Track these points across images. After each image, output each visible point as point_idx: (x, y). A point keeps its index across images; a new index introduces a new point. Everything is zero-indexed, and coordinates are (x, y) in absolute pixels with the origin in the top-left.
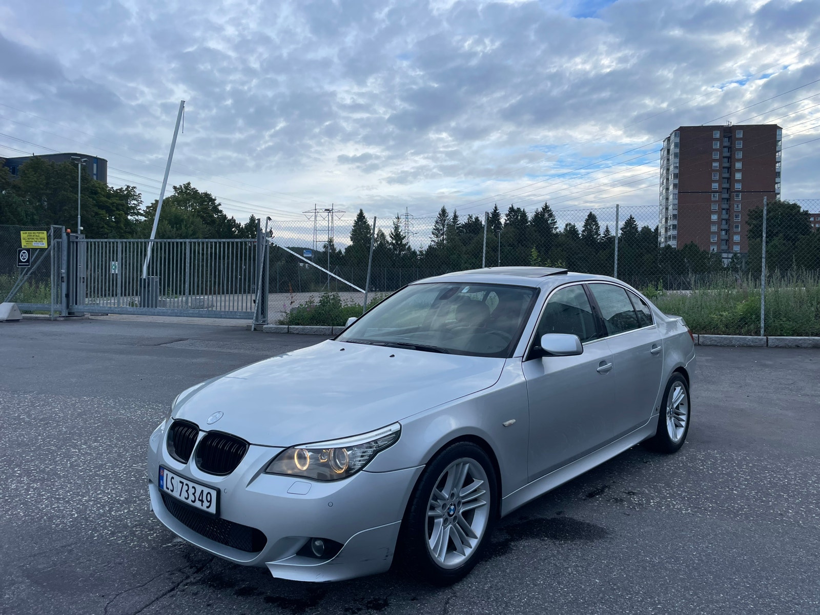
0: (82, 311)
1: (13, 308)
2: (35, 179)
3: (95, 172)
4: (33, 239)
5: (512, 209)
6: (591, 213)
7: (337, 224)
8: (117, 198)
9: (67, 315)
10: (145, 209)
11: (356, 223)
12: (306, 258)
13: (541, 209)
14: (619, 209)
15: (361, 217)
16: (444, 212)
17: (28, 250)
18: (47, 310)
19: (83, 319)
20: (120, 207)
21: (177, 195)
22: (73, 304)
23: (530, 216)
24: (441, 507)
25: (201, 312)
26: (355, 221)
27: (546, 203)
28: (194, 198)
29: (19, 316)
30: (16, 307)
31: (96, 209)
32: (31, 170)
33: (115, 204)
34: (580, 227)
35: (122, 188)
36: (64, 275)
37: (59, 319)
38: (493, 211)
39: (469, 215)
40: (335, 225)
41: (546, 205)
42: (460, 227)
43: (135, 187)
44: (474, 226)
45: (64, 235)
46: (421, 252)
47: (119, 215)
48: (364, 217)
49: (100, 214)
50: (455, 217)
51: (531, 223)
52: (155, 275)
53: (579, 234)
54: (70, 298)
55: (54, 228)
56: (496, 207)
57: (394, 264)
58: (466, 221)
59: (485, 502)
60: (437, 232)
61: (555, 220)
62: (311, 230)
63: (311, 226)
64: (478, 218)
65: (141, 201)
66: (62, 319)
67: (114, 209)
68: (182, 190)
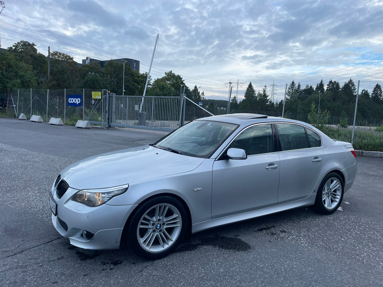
0: (114, 125)
1: (88, 124)
2: (110, 70)
3: (135, 67)
4: (96, 95)
5: (331, 82)
6: (378, 84)
7: (240, 89)
8: (142, 78)
9: (108, 127)
10: (153, 82)
11: (248, 89)
12: (200, 106)
13: (348, 82)
14: (360, 83)
15: (250, 86)
16: (293, 83)
17: (94, 99)
18: (100, 125)
19: (114, 129)
20: (143, 82)
21: (166, 76)
22: (110, 122)
23: (341, 85)
24: (152, 224)
25: (157, 128)
26: (247, 88)
27: (351, 79)
28: (174, 78)
29: (90, 126)
30: (89, 123)
31: (133, 83)
32: (109, 66)
33: (141, 80)
34: (370, 92)
35: (144, 73)
36: (107, 110)
37: (105, 128)
38: (320, 83)
39: (307, 85)
40: (239, 90)
41: (351, 80)
42: (301, 91)
44: (309, 91)
45: (107, 93)
46: (276, 103)
47: (142, 85)
48: (252, 86)
49: (135, 85)
50: (299, 86)
51: (342, 89)
52: (145, 111)
53: (370, 96)
54: (109, 120)
55: (104, 90)
56: (322, 81)
57: (262, 109)
58: (305, 88)
59: (179, 225)
60: (288, 93)
61: (355, 88)
62: (227, 92)
63: (228, 90)
64: (312, 86)
65: (151, 79)
66: (106, 128)
67: (140, 82)
68: (169, 74)
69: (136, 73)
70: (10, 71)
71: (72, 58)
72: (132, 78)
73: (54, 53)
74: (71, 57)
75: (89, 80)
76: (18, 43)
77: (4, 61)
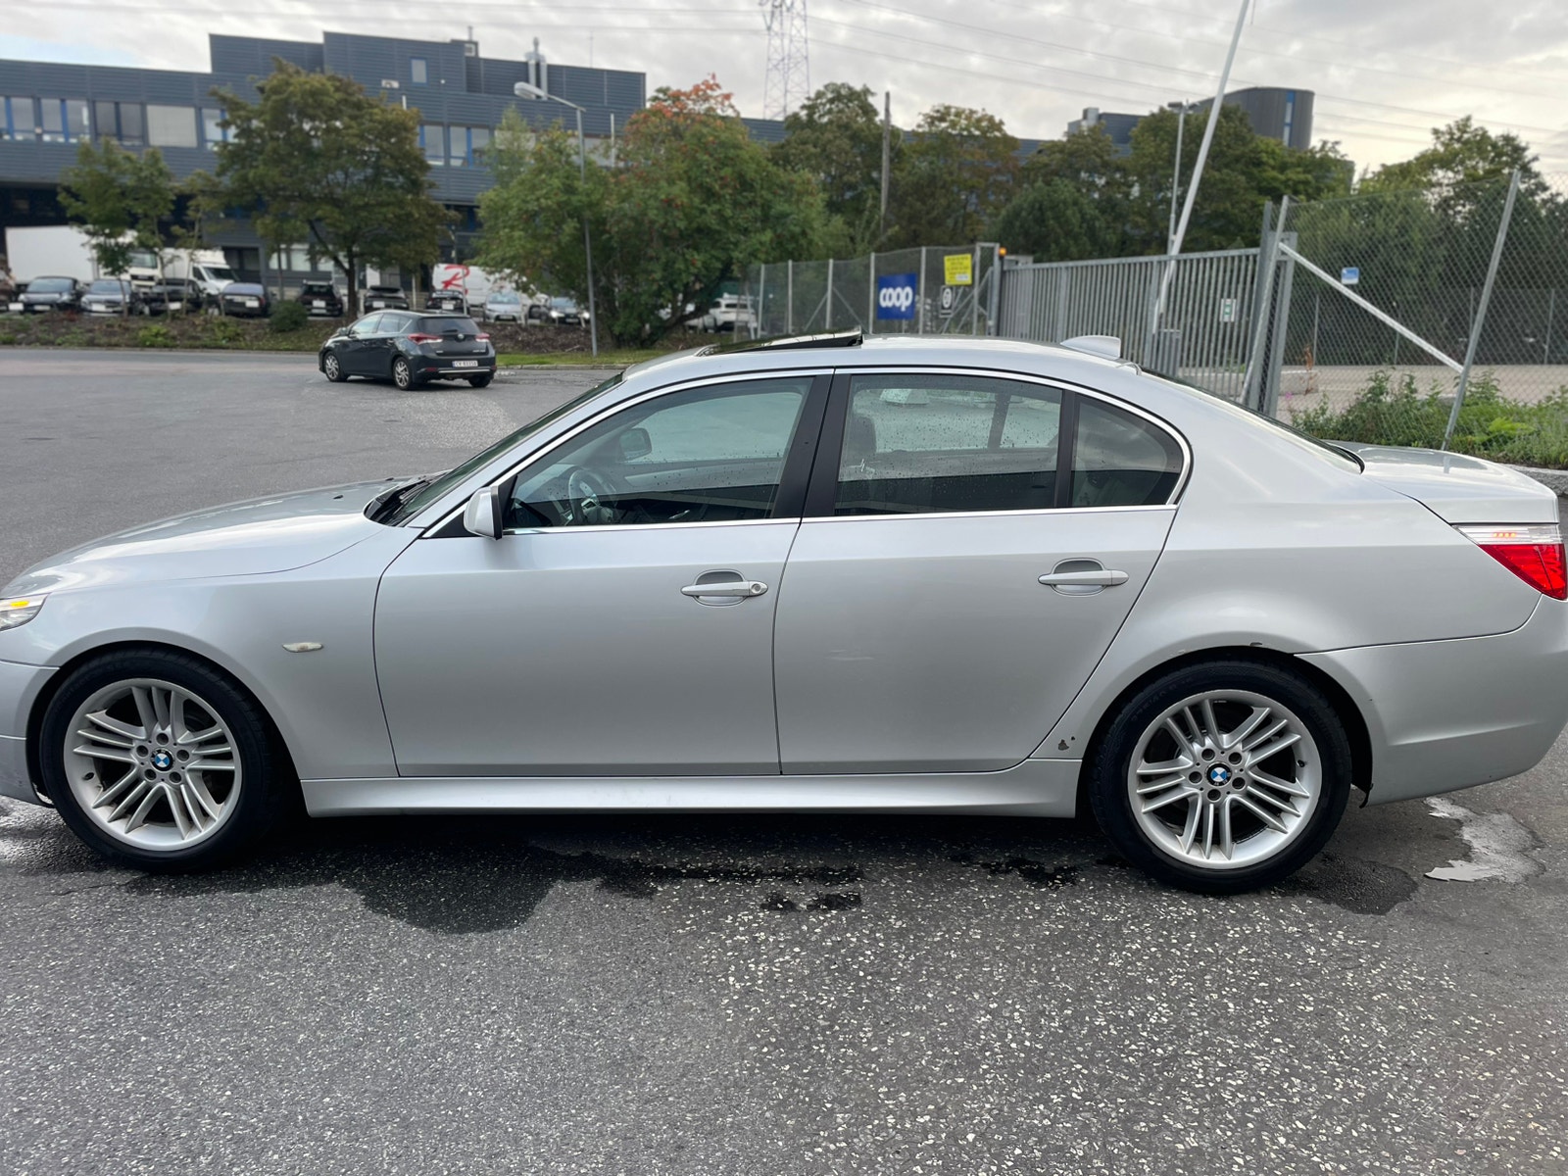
2: (1153, 150)
3: (1288, 120)
4: (957, 268)
8: (1300, 170)
12: (1347, 286)
17: (951, 288)
20: (1301, 187)
21: (1439, 146)
28: (1480, 149)
32: (1147, 134)
33: (1290, 183)
43: (1337, 143)
45: (996, 260)
55: (982, 248)
59: (236, 770)
65: (1352, 171)
68: (1451, 134)
69: (1273, 152)
70: (744, 201)
71: (1001, 123)
72: (1250, 177)
73: (938, 111)
74: (997, 119)
75: (1022, 209)
76: (819, 95)
77: (726, 169)
